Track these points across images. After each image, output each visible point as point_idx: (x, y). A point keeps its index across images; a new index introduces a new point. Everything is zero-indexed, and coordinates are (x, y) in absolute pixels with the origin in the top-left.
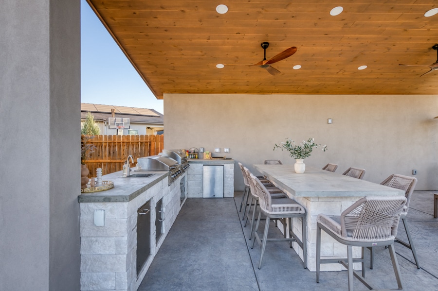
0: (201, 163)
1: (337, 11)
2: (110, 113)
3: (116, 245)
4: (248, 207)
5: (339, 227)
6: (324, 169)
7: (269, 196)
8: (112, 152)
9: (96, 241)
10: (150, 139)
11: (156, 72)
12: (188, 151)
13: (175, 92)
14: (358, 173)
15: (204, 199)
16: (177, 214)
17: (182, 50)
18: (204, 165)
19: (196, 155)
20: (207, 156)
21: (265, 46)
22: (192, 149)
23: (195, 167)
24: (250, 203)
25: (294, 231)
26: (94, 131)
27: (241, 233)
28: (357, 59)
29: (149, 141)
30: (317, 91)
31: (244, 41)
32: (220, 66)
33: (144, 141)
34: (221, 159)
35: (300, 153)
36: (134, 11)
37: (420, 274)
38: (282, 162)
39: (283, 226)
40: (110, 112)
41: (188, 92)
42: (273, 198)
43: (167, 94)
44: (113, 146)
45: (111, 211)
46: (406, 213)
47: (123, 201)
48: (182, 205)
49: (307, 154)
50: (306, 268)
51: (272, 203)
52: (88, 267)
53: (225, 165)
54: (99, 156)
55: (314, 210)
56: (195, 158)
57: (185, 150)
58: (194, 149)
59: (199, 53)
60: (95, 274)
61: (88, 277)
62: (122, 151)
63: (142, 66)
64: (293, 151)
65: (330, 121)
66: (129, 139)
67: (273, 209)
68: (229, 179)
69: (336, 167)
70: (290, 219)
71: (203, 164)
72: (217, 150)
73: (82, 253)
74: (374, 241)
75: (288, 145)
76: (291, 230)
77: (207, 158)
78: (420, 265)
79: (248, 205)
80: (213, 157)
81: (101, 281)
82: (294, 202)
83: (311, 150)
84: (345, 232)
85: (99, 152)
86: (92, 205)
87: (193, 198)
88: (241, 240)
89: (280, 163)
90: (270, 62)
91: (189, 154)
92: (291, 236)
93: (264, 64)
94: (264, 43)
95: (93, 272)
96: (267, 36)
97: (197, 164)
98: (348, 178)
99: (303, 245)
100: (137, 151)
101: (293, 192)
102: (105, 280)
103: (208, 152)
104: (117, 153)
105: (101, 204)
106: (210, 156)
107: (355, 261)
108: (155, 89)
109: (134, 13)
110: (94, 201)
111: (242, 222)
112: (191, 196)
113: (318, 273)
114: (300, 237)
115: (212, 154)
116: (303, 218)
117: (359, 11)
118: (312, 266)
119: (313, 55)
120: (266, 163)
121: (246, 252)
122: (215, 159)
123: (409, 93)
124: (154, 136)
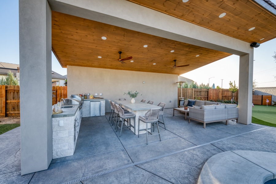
0: (89, 100)
1: (146, 46)
2: (17, 70)
3: (69, 133)
4: (113, 118)
5: (144, 118)
6: (141, 101)
7: (124, 112)
9: (60, 132)
11: (65, 56)
12: (81, 95)
13: (74, 65)
14: (151, 103)
15: (91, 117)
17: (82, 49)
18: (90, 102)
20: (91, 97)
21: (120, 53)
23: (86, 103)
24: (114, 116)
25: (131, 124)
26: (14, 83)
27: (111, 128)
28: (152, 61)
29: (55, 89)
30: (139, 70)
31: (112, 50)
32: (100, 57)
34: (98, 98)
35: (133, 96)
36: (62, 31)
37: (166, 131)
38: (126, 99)
39: (127, 123)
40: (17, 68)
41: (81, 66)
42: (125, 112)
43: (69, 66)
45: (66, 120)
46: (163, 114)
47: (72, 116)
49: (135, 96)
50: (135, 134)
51: (124, 114)
52: (56, 143)
53: (101, 101)
55: (138, 115)
56: (85, 98)
57: (79, 94)
58: (84, 94)
59: (91, 51)
60: (59, 145)
61: (56, 147)
63: (58, 53)
64: (131, 95)
65: (144, 82)
67: (125, 116)
68: (103, 107)
69: (145, 101)
70: (130, 119)
72: (96, 94)
73: (53, 137)
74: (153, 121)
75: (129, 93)
76: (130, 123)
77: (91, 98)
78: (166, 129)
79: (114, 117)
80: (94, 97)
81: (62, 147)
82: (131, 113)
83: (137, 95)
84: (146, 119)
86: (58, 119)
87: (85, 117)
88: (112, 130)
89: (125, 100)
90: (122, 60)
91: (82, 97)
92: (130, 125)
93: (120, 60)
94: (120, 52)
95: (59, 144)
96: (121, 49)
97: (87, 101)
98: (149, 104)
99: (134, 127)
101: (131, 109)
102: (64, 146)
103: (92, 95)
105: (62, 118)
107: (148, 129)
108: (62, 63)
109: (62, 32)
110: (59, 117)
111: (111, 124)
113: (139, 135)
114: (133, 125)
115: (94, 96)
116: (134, 118)
117: (152, 47)
118: (137, 133)
119: (138, 58)
120: (119, 100)
121: (114, 133)
123: (169, 73)
124: (59, 87)
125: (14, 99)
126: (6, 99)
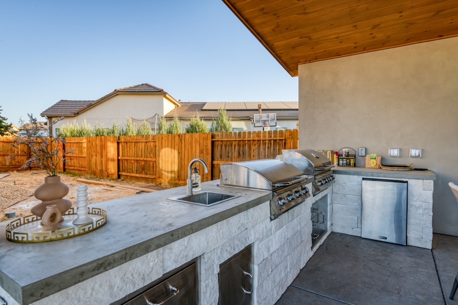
0: (358, 174)
8: (241, 153)
10: (285, 136)
11: (278, 26)
12: (337, 153)
15: (363, 241)
16: (302, 266)
18: (364, 179)
19: (351, 161)
20: (372, 162)
22: (344, 150)
23: (347, 182)
26: (225, 127)
33: (278, 138)
34: (401, 169)
43: (303, 65)
44: (243, 146)
48: (315, 249)
53: (410, 181)
54: (228, 157)
56: (348, 165)
57: (332, 151)
58: (347, 150)
62: (252, 151)
66: (260, 137)
68: (421, 211)
71: (361, 178)
72: (395, 152)
77: (372, 165)
85: (229, 153)
87: (341, 234)
91: (339, 158)
97: (351, 176)
100: (269, 152)
103: (374, 155)
104: (247, 154)
106: (379, 162)
112: (338, 229)
115: (382, 159)
122: (389, 168)
124: (290, 131)
125: (221, 158)
126: (213, 159)
